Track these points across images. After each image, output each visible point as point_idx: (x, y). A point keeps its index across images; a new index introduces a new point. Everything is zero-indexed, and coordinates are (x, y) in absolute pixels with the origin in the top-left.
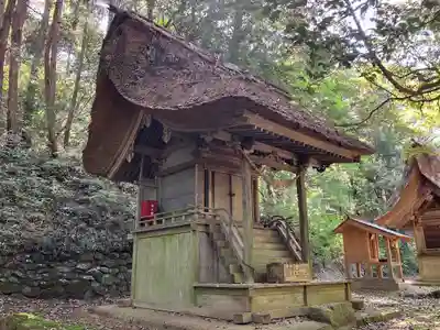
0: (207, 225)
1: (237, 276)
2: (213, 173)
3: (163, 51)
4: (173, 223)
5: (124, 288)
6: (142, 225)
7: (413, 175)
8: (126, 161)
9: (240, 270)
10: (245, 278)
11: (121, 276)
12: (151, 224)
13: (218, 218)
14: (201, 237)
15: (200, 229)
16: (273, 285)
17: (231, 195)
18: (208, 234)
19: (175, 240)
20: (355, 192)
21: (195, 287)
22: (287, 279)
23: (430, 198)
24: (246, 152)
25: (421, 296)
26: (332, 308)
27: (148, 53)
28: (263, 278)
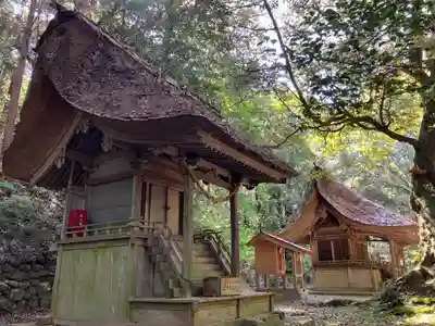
0: (145, 239)
1: (176, 290)
2: (151, 185)
3: (109, 57)
4: (108, 235)
5: (35, 304)
6: (70, 236)
7: (313, 195)
8: (54, 166)
9: (178, 284)
10: (183, 293)
11: (33, 291)
12: (80, 235)
13: (155, 232)
14: (139, 251)
15: (139, 243)
16: (211, 299)
17: (166, 208)
18: (146, 248)
19: (109, 253)
20: (259, 206)
21: (131, 303)
22: (223, 293)
23: (325, 216)
24: (191, 167)
25: (321, 305)
26: (264, 320)
27: (94, 57)
28: (200, 293)
